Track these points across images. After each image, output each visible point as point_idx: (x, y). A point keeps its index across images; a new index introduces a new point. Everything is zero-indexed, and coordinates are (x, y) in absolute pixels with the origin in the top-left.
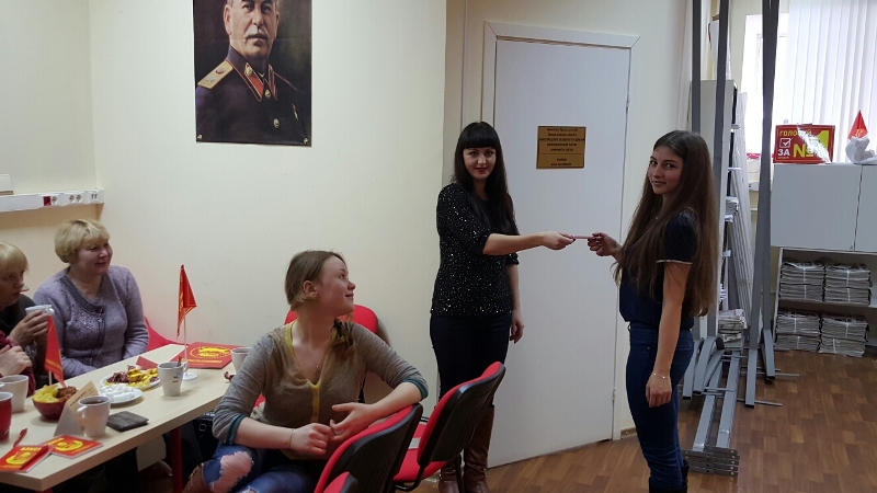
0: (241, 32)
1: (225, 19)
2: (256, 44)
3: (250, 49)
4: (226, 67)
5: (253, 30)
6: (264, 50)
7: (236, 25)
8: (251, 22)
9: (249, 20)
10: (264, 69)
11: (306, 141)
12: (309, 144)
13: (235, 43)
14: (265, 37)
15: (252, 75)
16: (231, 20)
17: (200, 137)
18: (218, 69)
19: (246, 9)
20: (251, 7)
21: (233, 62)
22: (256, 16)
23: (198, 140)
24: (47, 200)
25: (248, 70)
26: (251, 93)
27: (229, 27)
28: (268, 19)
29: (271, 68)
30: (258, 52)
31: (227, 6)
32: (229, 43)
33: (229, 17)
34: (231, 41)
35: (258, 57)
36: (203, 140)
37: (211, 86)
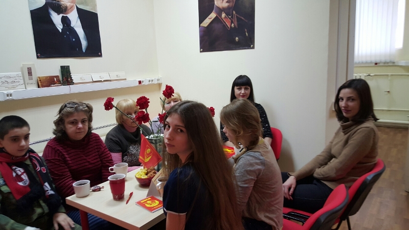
2: (227, 2)
3: (225, 5)
4: (213, 15)
6: (231, 4)
10: (231, 13)
11: (252, 46)
12: (253, 48)
13: (217, 3)
15: (225, 17)
17: (202, 50)
18: (209, 17)
21: (216, 12)
23: (201, 52)
24: (140, 82)
25: (223, 15)
26: (225, 26)
29: (234, 12)
30: (228, 6)
34: (215, 3)
35: (229, 8)
36: (203, 51)
37: (206, 26)
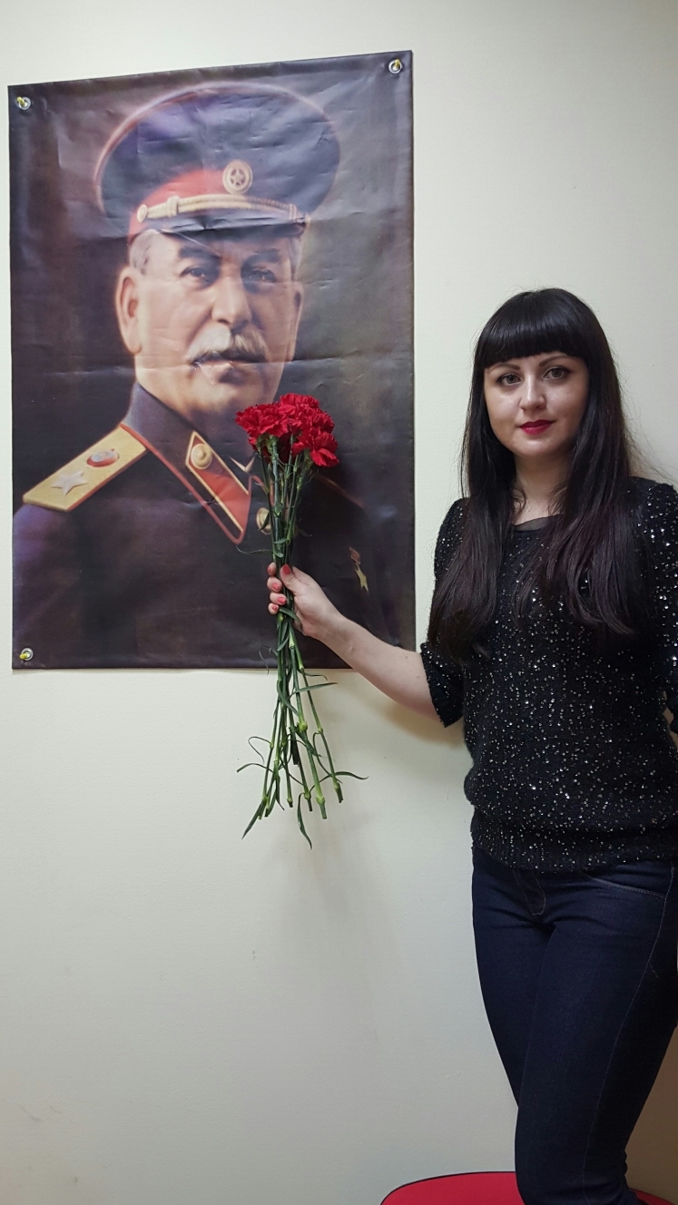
0: (174, 343)
1: (121, 310)
2: (225, 379)
3: (209, 391)
4: (123, 446)
5: (217, 338)
6: (251, 396)
7: (158, 326)
8: (207, 317)
9: (200, 310)
13: (153, 377)
14: (257, 358)
15: (212, 466)
16: (142, 311)
17: (27, 654)
18: (97, 450)
19: (191, 280)
20: (209, 274)
21: (145, 431)
22: (228, 296)
23: (19, 665)
25: (198, 453)
26: (207, 521)
27: (133, 332)
28: (265, 306)
31: (126, 272)
32: (131, 380)
33: (133, 304)
34: (141, 373)
36: (40, 663)
37: (66, 503)
